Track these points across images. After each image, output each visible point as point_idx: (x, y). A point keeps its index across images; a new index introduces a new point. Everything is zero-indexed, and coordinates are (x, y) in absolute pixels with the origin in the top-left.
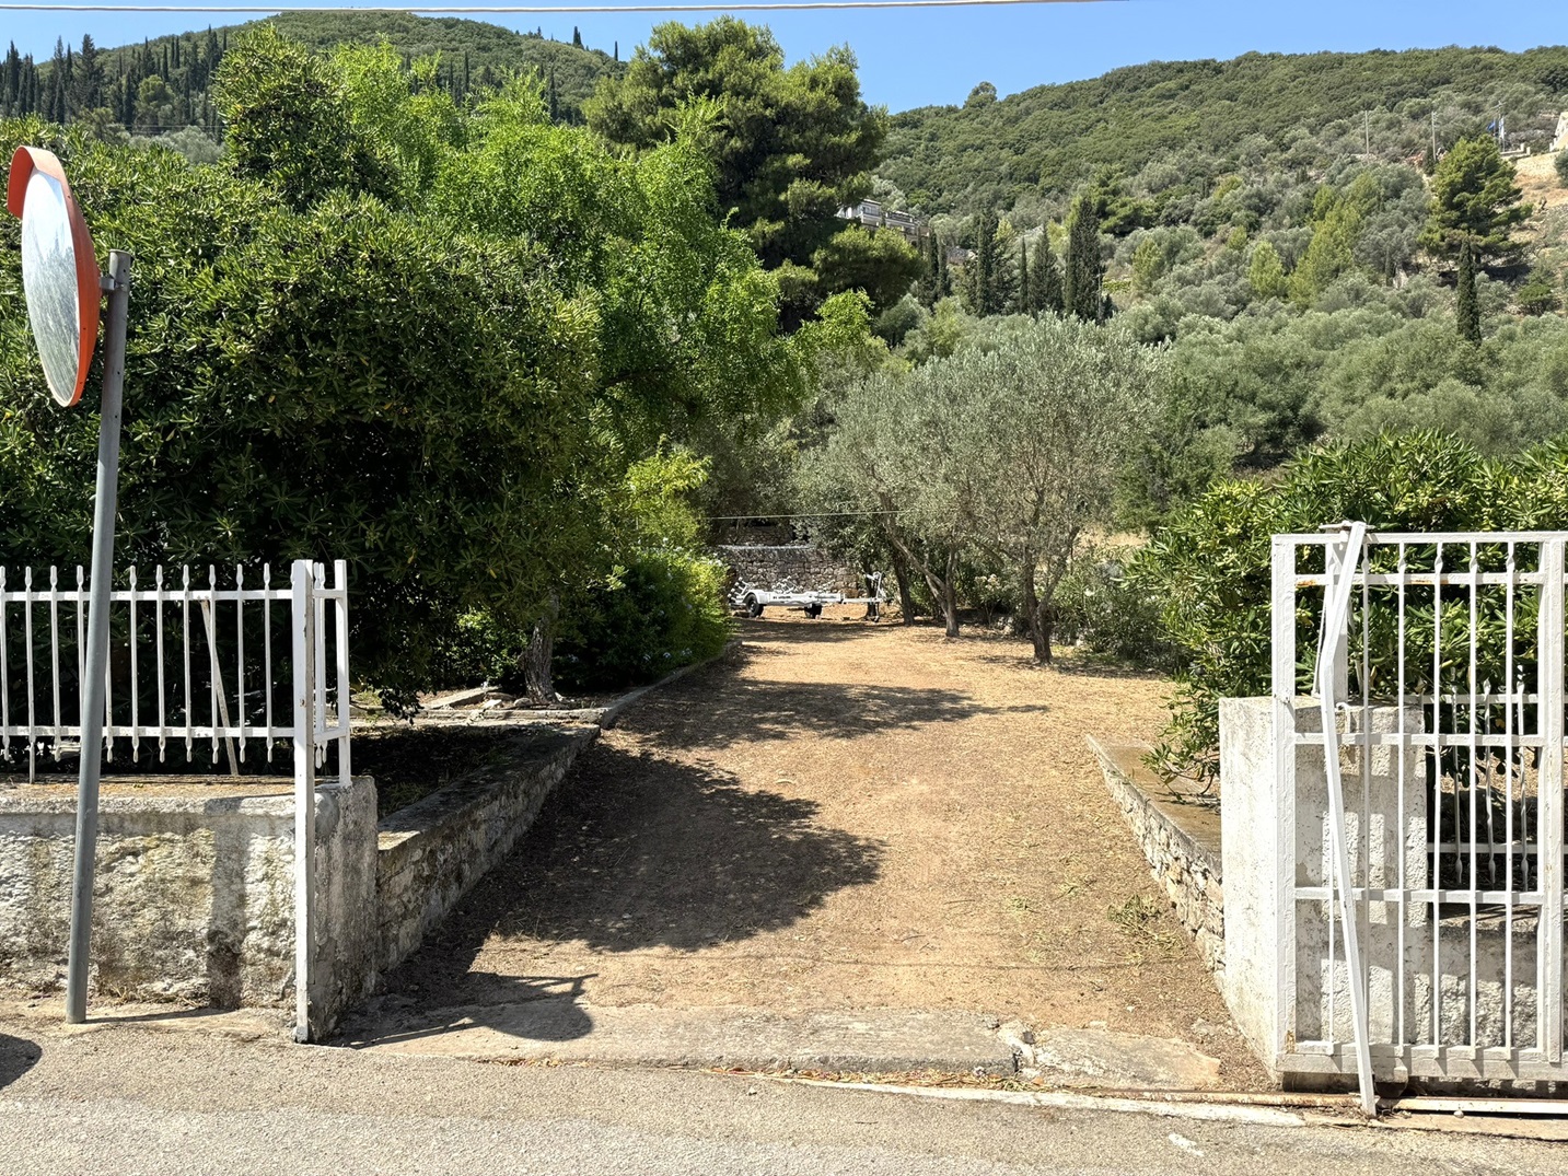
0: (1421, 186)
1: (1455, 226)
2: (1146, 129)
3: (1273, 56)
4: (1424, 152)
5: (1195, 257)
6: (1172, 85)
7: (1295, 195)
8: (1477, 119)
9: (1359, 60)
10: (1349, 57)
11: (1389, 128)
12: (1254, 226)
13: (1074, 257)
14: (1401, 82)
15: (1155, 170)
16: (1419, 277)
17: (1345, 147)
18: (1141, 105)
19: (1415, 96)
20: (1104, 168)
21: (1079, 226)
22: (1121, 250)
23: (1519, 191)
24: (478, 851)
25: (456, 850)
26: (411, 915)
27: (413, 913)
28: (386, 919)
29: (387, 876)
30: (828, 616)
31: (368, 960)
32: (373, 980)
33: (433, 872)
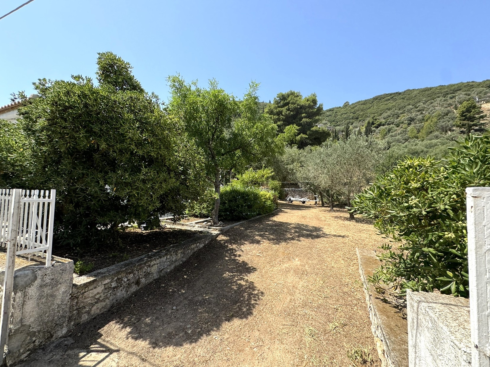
0: (454, 113)
1: (464, 120)
2: (382, 107)
3: (413, 90)
4: (454, 105)
5: (395, 131)
6: (389, 98)
7: (420, 117)
8: (469, 97)
9: (436, 88)
10: (433, 88)
11: (444, 101)
12: (409, 124)
13: (366, 133)
14: (447, 91)
15: (385, 115)
16: (454, 132)
17: (432, 106)
18: (382, 102)
19: (451, 94)
20: (373, 115)
21: (367, 126)
22: (377, 131)
23: (482, 111)
24: (152, 273)
25: (136, 276)
26: (101, 301)
27: (104, 300)
28: (81, 306)
29: (82, 292)
30: (307, 204)
31: (60, 325)
32: (64, 331)
33: (119, 285)
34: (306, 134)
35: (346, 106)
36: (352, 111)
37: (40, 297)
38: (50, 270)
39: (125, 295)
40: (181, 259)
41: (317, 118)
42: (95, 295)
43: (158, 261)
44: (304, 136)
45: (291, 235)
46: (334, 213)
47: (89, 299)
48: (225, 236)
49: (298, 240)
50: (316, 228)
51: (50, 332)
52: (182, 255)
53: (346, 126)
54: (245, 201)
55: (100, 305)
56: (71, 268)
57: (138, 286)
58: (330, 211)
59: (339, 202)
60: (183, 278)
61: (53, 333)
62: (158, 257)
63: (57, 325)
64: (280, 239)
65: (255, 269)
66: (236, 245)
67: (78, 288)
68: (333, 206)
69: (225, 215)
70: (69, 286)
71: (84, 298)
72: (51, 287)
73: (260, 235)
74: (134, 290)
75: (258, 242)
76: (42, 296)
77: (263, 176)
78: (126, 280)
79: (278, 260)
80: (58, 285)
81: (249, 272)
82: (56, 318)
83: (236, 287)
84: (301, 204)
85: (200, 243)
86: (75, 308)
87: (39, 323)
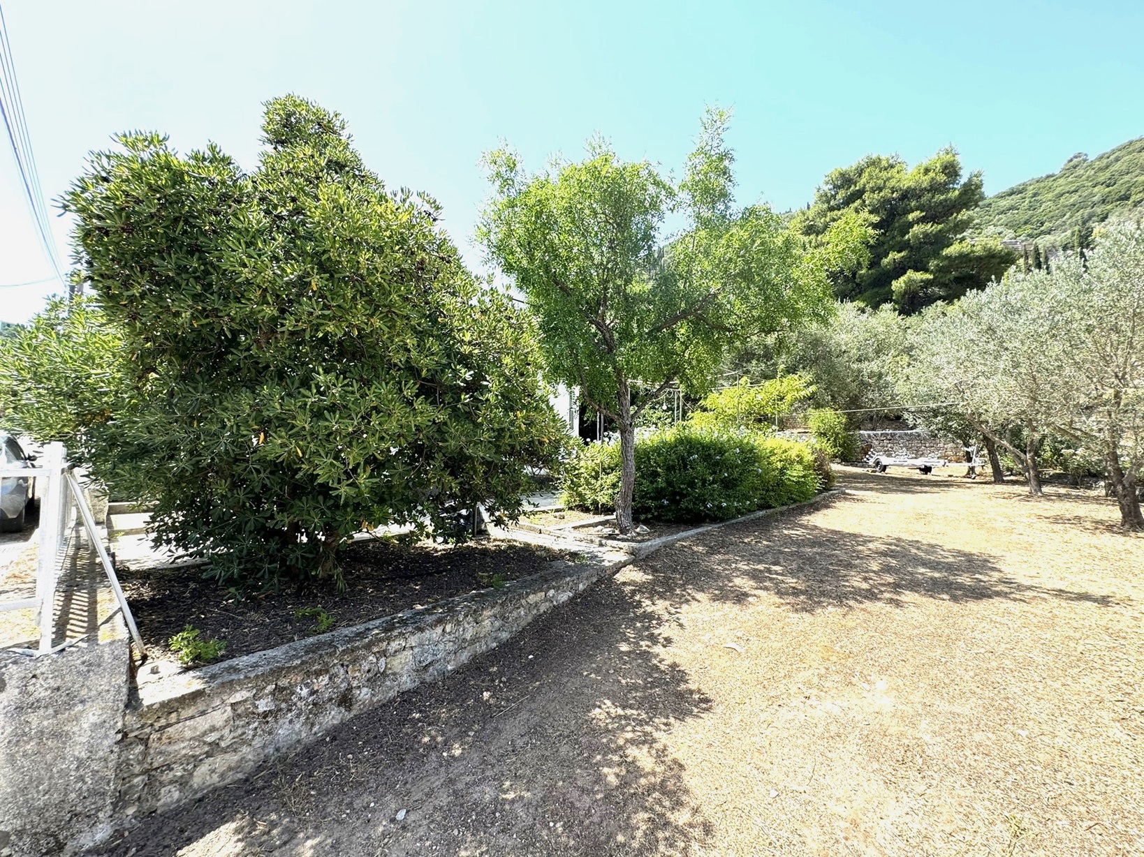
24: (394, 674)
25: (338, 681)
26: (225, 751)
27: (232, 748)
28: (156, 765)
29: (157, 725)
30: (939, 473)
31: (89, 817)
32: (102, 833)
33: (283, 705)
34: (926, 270)
35: (1075, 167)
36: (1101, 179)
37: (15, 739)
38: (47, 662)
39: (304, 735)
40: (494, 635)
41: (964, 215)
42: (205, 734)
43: (413, 640)
44: (919, 276)
45: (865, 579)
46: (1045, 504)
47: (182, 745)
48: (641, 568)
49: (891, 601)
50: (969, 558)
51: (54, 835)
52: (497, 624)
53: (1077, 228)
54: (715, 466)
55: (221, 762)
56: (116, 658)
57: (349, 709)
58: (1029, 497)
59: (1066, 469)
60: (478, 700)
61: (66, 838)
62: (410, 629)
63: (76, 815)
64: (823, 594)
65: (707, 701)
66: (667, 603)
67: (141, 716)
68: (1041, 482)
69: (657, 508)
70: (112, 709)
71: (164, 740)
72: (51, 711)
73: (754, 575)
74: (335, 722)
75: (740, 598)
76: (25, 734)
77: (782, 399)
78: (305, 692)
79: (803, 676)
80: (75, 705)
81: (682, 714)
82: (73, 795)
83: (617, 775)
84: (917, 475)
85: (557, 589)
86: (137, 769)
87: (19, 808)
